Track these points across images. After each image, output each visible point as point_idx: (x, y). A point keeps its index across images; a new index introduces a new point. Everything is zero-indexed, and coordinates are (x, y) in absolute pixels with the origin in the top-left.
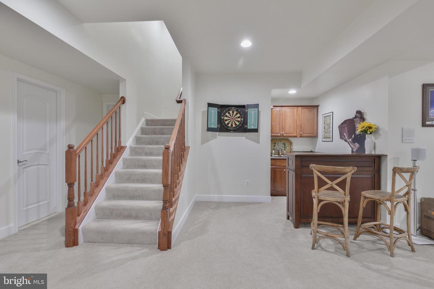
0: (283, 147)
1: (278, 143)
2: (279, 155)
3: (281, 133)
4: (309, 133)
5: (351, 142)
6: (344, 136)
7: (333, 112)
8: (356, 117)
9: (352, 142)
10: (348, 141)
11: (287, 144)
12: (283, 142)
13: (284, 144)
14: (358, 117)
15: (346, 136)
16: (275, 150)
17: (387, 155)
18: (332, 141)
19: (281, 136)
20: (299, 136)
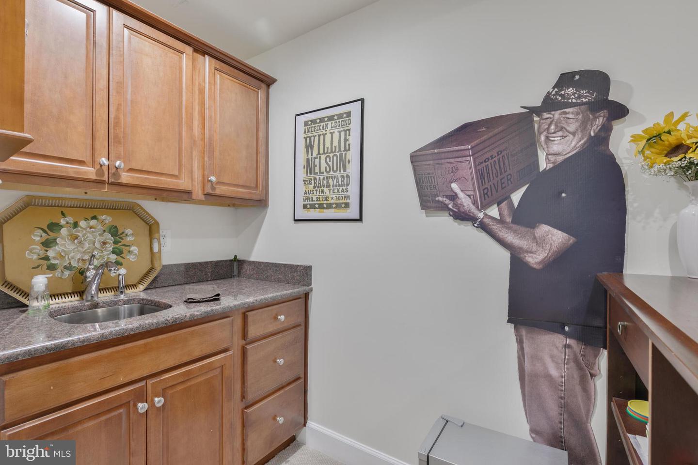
0: (110, 247)
1: (76, 225)
2: (81, 293)
3: (104, 161)
4: (243, 187)
5: (501, 221)
6: (453, 197)
7: (362, 100)
9: (509, 220)
10: (481, 215)
11: (129, 231)
12: (107, 218)
13: (114, 231)
14: (572, 104)
15: (461, 195)
16: (52, 268)
18: (360, 220)
19: (99, 182)
20: (201, 197)
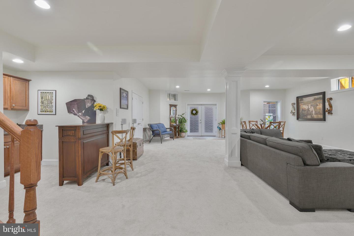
4: (22, 106)
6: (74, 111)
7: (56, 91)
8: (87, 99)
9: (82, 115)
10: (78, 114)
14: (90, 99)
15: (75, 111)
17: (113, 123)
18: (56, 114)
20: (10, 109)
